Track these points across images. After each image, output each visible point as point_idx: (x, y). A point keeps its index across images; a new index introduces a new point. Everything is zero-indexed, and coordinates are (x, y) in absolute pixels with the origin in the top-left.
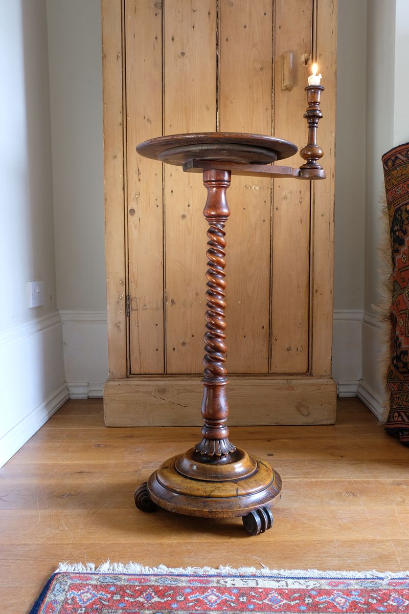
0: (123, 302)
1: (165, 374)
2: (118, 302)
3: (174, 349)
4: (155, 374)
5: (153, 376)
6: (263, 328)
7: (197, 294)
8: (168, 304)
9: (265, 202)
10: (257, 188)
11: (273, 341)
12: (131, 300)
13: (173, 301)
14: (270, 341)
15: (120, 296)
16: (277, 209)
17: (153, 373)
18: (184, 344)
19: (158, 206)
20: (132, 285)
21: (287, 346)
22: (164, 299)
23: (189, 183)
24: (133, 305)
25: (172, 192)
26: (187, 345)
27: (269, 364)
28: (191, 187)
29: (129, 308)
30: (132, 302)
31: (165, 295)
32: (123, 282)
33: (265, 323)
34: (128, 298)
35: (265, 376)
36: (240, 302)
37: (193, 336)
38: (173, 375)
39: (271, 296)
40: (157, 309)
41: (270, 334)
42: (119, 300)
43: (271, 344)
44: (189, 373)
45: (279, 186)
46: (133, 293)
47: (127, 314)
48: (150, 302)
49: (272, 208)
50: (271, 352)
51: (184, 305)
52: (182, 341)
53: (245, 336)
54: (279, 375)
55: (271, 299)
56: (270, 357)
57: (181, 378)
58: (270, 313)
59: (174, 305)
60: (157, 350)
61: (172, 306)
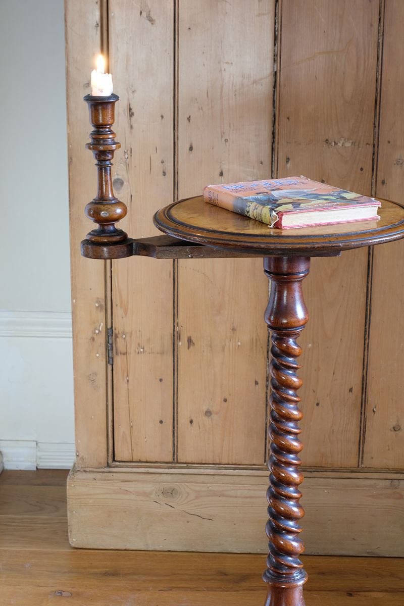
0: (101, 340)
1: (175, 462)
2: (93, 339)
3: (191, 422)
4: (156, 462)
5: (152, 464)
6: (351, 390)
7: (234, 330)
8: (182, 344)
9: (362, 169)
10: (348, 145)
11: (369, 413)
12: (116, 336)
13: (190, 341)
14: (363, 413)
15: (95, 329)
16: (383, 182)
17: (153, 460)
18: (208, 413)
19: (164, 174)
20: (118, 312)
21: (393, 423)
22: (176, 337)
23: (223, 133)
24: (120, 344)
25: (191, 148)
26: (214, 416)
27: (361, 452)
28: (226, 140)
29: (112, 350)
30: (118, 339)
31: (177, 329)
32: (100, 306)
33: (356, 382)
34: (110, 332)
35: (352, 472)
36: (310, 345)
37: (225, 400)
38: (189, 465)
39: (367, 336)
40: (162, 353)
41: (364, 402)
42: (95, 336)
43: (365, 419)
44: (218, 462)
45: (389, 142)
46: (120, 324)
47: (110, 361)
48: (149, 340)
49: (374, 181)
50: (364, 432)
51: (211, 346)
52: (205, 408)
53: (318, 404)
54: (377, 471)
55: (367, 342)
56: (361, 441)
57: (202, 471)
58: (365, 366)
59: (191, 347)
60: (161, 422)
61: (188, 348)
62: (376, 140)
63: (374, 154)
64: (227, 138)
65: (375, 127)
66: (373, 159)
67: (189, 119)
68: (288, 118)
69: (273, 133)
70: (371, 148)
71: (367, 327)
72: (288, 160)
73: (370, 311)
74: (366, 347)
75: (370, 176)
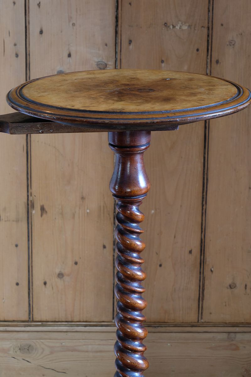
1: (30, 321)
3: (45, 283)
4: (14, 321)
5: (10, 323)
6: (190, 252)
7: (83, 198)
8: (36, 212)
9: (198, 50)
10: (185, 28)
11: (207, 273)
13: (43, 209)
14: (201, 273)
16: (217, 62)
17: (11, 319)
18: (61, 275)
19: (17, 56)
21: (229, 281)
22: (30, 205)
23: (70, 18)
25: (41, 32)
26: (66, 278)
27: (200, 308)
28: (74, 24)
31: (30, 198)
33: (195, 245)
35: (193, 326)
36: (153, 211)
37: (76, 263)
38: (44, 323)
39: (204, 203)
40: (17, 221)
41: (202, 263)
43: (204, 278)
44: (70, 320)
45: (222, 25)
48: (5, 209)
49: (209, 60)
50: (203, 290)
51: (62, 214)
52: (57, 271)
53: (160, 265)
54: (215, 325)
55: (204, 207)
56: (201, 298)
57: (55, 328)
58: (203, 230)
59: (44, 215)
60: (17, 284)
61: (42, 216)
62: (210, 23)
63: (208, 36)
64: (74, 22)
65: (209, 11)
66: (208, 41)
67: (39, 5)
68: (130, 4)
69: (117, 18)
70: (205, 31)
71: (205, 194)
72: (130, 42)
73: (207, 179)
74: (204, 213)
75: (205, 56)
